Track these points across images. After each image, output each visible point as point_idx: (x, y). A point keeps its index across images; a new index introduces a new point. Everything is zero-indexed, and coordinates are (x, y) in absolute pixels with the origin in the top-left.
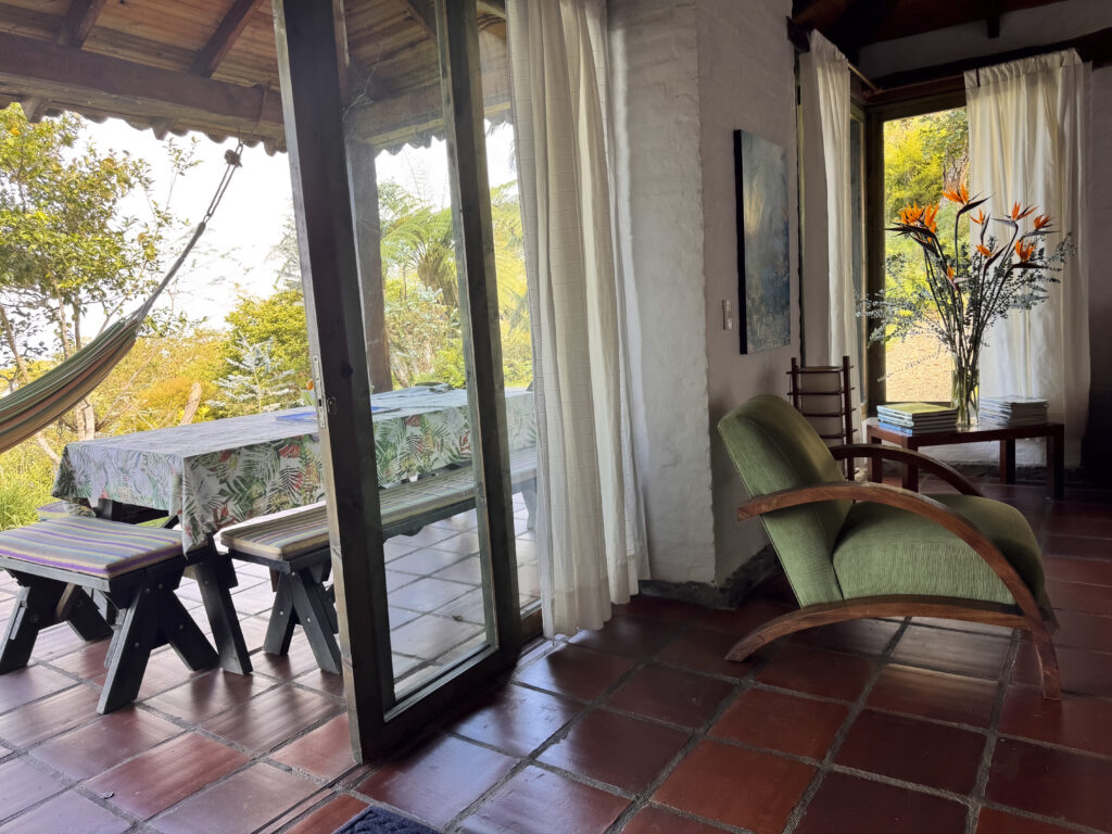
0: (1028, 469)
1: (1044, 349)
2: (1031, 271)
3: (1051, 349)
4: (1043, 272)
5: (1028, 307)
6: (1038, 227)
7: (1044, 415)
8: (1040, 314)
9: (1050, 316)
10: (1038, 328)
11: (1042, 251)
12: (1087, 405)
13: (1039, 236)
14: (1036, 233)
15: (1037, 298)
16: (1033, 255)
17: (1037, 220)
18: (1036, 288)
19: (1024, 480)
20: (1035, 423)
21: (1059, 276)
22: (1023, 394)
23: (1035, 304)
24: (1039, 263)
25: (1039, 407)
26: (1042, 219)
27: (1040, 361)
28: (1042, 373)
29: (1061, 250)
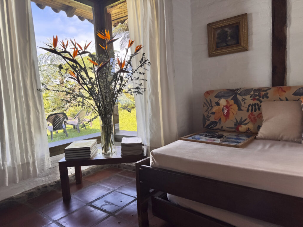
3: (154, 115)
6: (136, 51)
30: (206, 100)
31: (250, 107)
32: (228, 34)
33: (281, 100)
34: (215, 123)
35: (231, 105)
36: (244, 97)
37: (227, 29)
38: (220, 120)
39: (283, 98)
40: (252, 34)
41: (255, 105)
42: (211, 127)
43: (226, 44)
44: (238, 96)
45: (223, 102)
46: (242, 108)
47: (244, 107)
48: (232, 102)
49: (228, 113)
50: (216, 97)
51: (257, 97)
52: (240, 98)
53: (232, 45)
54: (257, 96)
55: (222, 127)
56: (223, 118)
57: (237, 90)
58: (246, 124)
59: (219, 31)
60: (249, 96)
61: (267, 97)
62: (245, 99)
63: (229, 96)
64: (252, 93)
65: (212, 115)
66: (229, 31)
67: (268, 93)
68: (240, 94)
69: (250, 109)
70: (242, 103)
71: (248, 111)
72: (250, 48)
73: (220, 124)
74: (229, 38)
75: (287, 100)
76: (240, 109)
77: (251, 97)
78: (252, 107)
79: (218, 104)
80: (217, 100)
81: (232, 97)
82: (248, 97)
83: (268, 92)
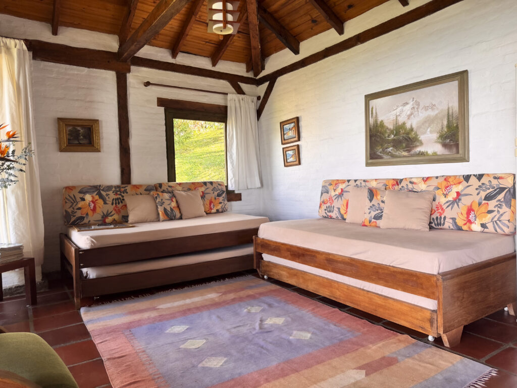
0: (10, 289)
1: (17, 213)
2: (8, 163)
3: (21, 213)
4: (14, 164)
5: (6, 187)
6: (10, 137)
7: (21, 254)
8: (13, 192)
9: (19, 193)
10: (12, 200)
11: (13, 152)
12: (43, 245)
13: (11, 143)
14: (8, 140)
15: (12, 181)
16: (8, 153)
17: (8, 133)
18: (10, 175)
19: (8, 297)
20: (16, 260)
21: (24, 168)
22: (6, 242)
23: (10, 185)
24: (11, 158)
25: (18, 249)
26: (11, 133)
27: (15, 220)
28: (16, 227)
29: (25, 152)
30: (69, 196)
31: (114, 201)
32: (80, 133)
33: (137, 194)
34: (82, 218)
35: (97, 200)
36: (108, 193)
37: (79, 128)
38: (87, 214)
39: (138, 193)
40: (103, 138)
41: (118, 199)
42: (78, 223)
43: (78, 143)
44: (102, 192)
45: (88, 197)
46: (107, 202)
47: (109, 201)
48: (97, 197)
49: (95, 207)
50: (80, 192)
51: (119, 193)
52: (104, 193)
53: (84, 144)
54: (118, 191)
55: (90, 221)
56: (90, 213)
57: (100, 186)
58: (112, 215)
59: (70, 128)
60: (112, 192)
61: (127, 193)
62: (109, 194)
63: (94, 192)
64: (114, 189)
65: (77, 211)
66: (82, 131)
67: (126, 190)
68: (103, 190)
69: (114, 203)
70: (107, 198)
71: (112, 204)
72: (101, 150)
73: (87, 218)
74: (82, 137)
75: (141, 194)
76: (105, 203)
77: (113, 192)
78: (116, 200)
79: (83, 199)
80: (81, 195)
81: (96, 193)
82: (110, 193)
83: (126, 188)
